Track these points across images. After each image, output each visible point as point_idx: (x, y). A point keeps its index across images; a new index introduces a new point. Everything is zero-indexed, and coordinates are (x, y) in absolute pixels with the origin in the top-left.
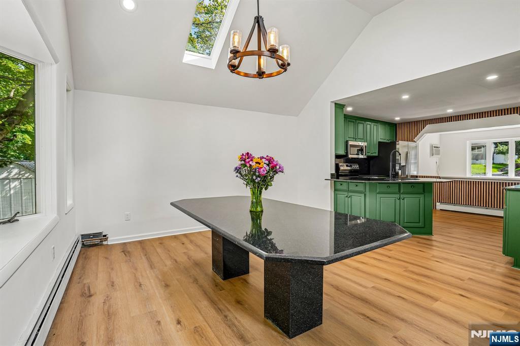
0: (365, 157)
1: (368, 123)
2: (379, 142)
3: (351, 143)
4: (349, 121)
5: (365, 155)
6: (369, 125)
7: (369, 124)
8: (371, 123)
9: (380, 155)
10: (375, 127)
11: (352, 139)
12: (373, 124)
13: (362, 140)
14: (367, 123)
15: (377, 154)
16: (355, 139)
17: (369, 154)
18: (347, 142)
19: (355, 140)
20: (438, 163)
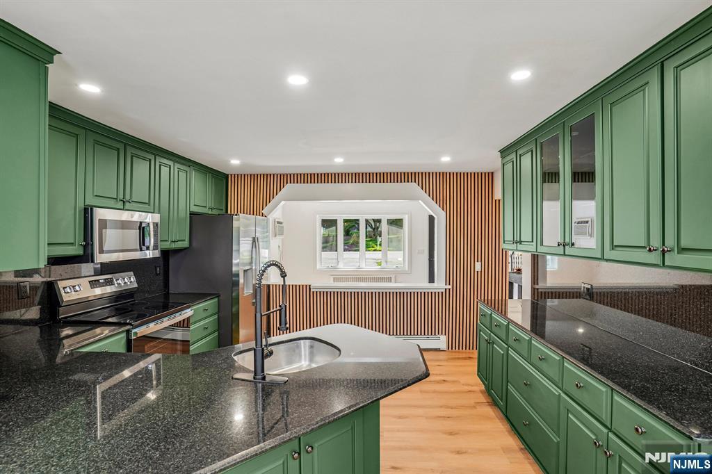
0: (157, 254)
1: (165, 161)
2: (192, 214)
3: (100, 214)
4: (96, 142)
5: (155, 248)
6: (166, 170)
7: (165, 165)
8: (171, 163)
9: (194, 244)
10: (183, 175)
11: (111, 203)
12: (177, 166)
13: (146, 206)
14: (159, 160)
15: (186, 244)
16: (124, 203)
17: (167, 246)
18: (88, 212)
19: (120, 205)
20: (281, 247)
